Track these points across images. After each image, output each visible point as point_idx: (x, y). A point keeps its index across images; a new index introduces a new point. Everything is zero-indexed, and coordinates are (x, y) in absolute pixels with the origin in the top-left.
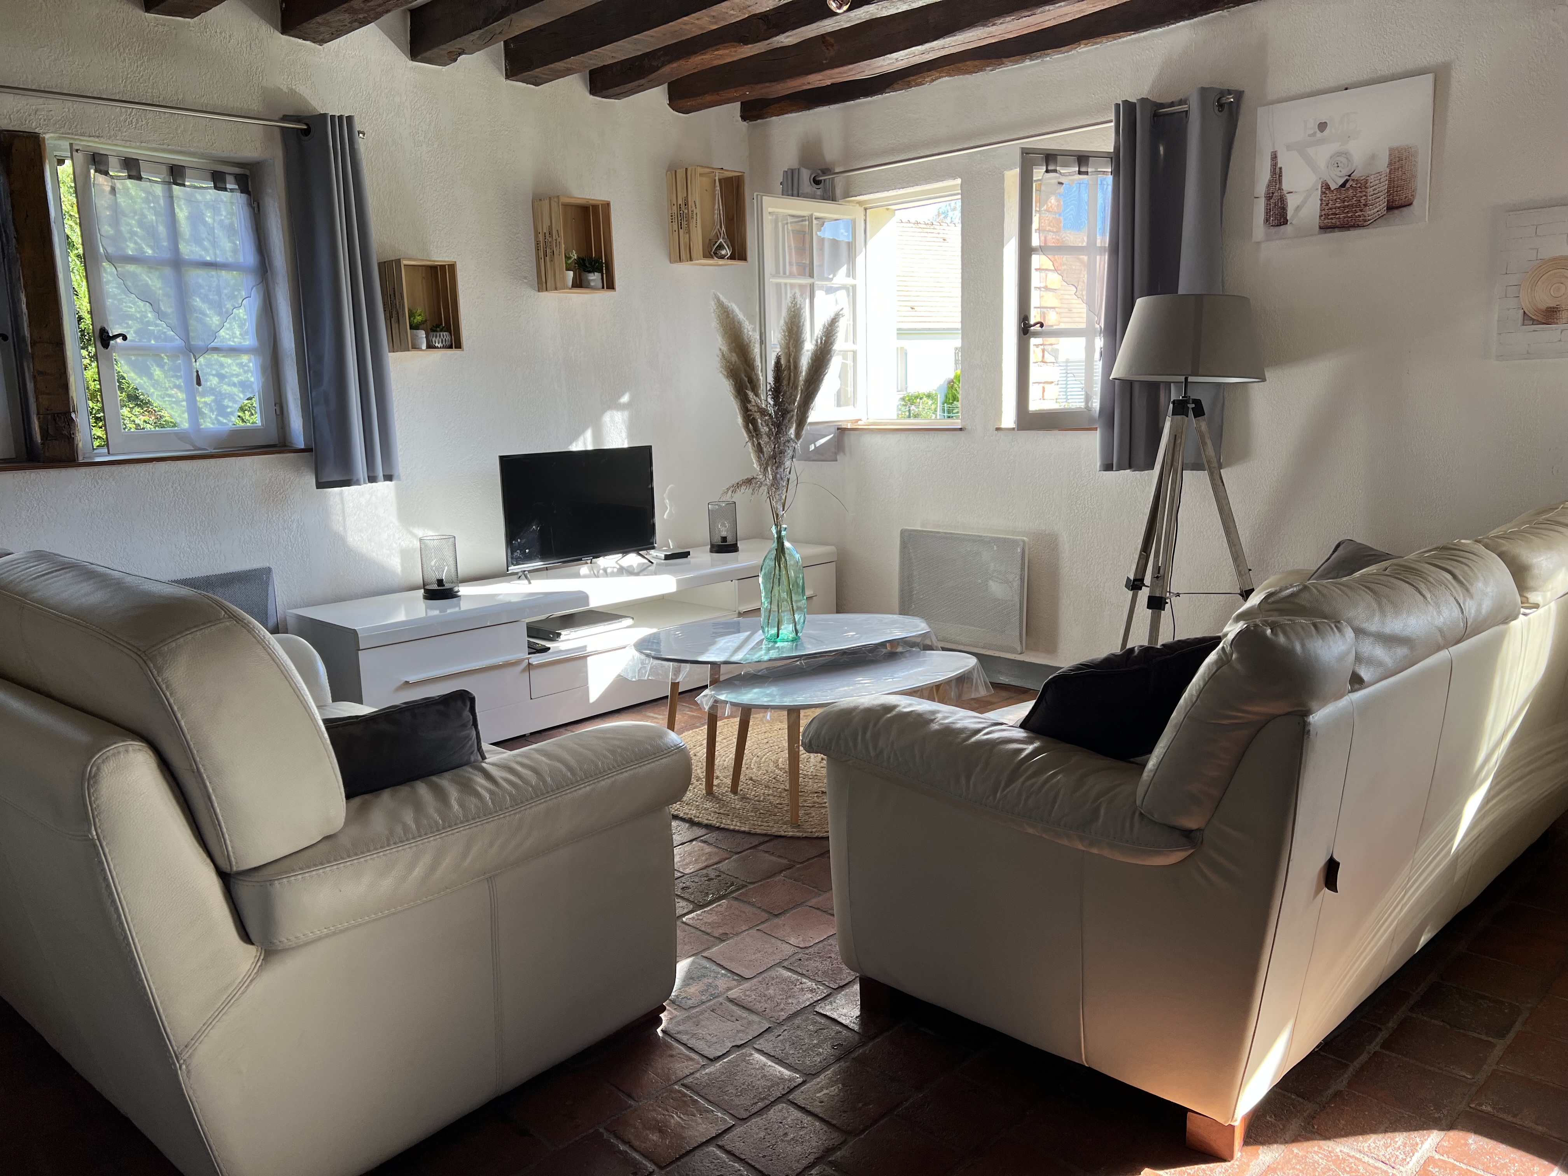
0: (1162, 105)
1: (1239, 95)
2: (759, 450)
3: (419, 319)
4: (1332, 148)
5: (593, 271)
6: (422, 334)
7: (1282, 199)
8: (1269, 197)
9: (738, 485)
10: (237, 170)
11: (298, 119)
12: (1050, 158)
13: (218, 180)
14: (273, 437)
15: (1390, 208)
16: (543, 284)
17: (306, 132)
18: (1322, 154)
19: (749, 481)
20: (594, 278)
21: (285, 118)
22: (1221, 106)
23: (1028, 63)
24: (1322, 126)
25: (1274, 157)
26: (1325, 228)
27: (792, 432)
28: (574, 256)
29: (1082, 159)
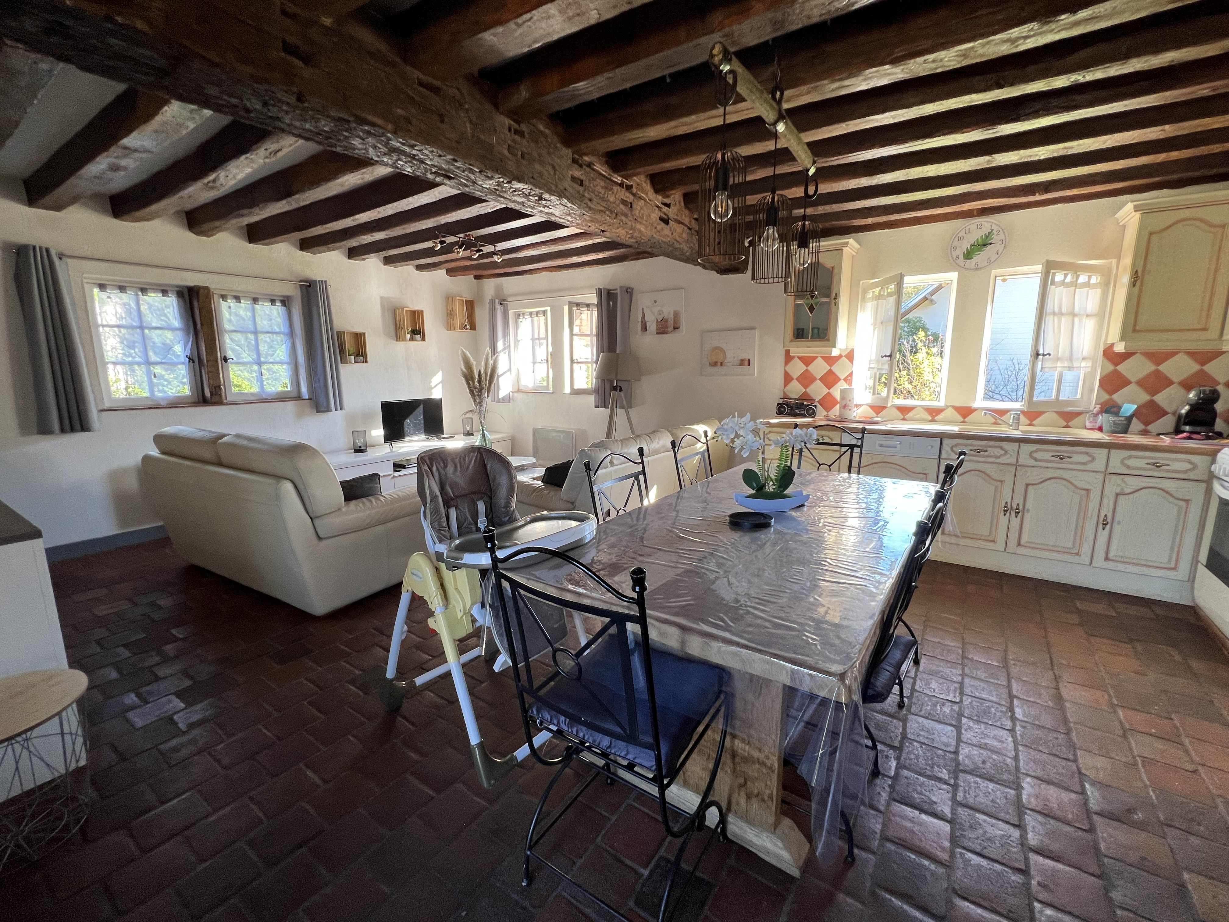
0: (610, 290)
1: (633, 289)
2: (475, 401)
3: (351, 352)
4: (658, 308)
5: (417, 334)
6: (353, 357)
7: (645, 323)
8: (642, 322)
9: (467, 412)
10: (282, 298)
11: (306, 281)
12: (578, 305)
13: (273, 302)
14: (295, 394)
15: (675, 328)
16: (398, 338)
17: (310, 286)
18: (656, 310)
19: (471, 411)
20: (418, 337)
21: (301, 281)
22: (627, 292)
23: (570, 271)
24: (655, 302)
25: (643, 309)
26: (657, 333)
27: (486, 395)
28: (410, 329)
29: (588, 306)
